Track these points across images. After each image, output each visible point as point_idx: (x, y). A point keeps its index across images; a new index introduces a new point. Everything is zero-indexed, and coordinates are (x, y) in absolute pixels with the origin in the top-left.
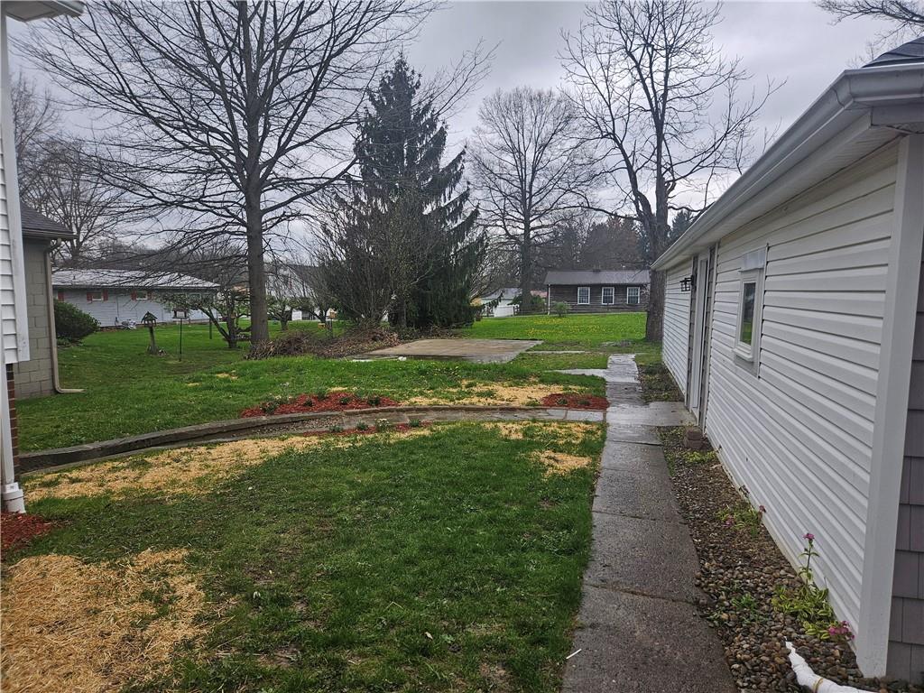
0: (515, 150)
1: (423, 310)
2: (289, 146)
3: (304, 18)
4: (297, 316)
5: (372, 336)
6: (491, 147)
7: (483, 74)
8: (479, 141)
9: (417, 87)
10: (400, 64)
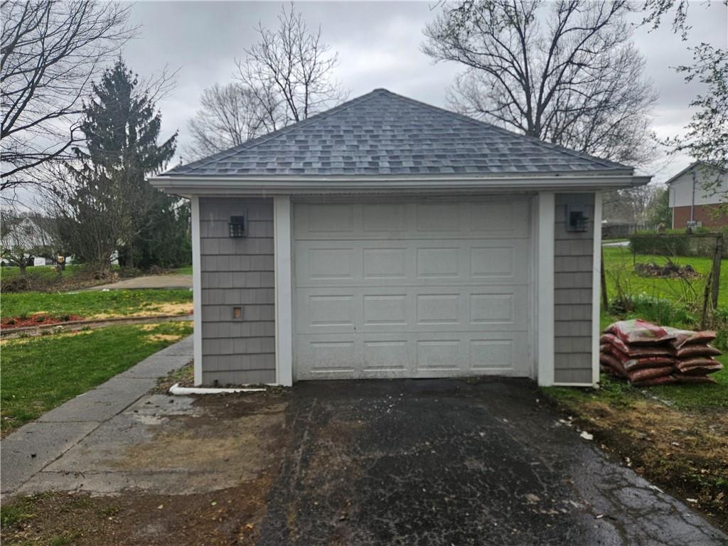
0: (232, 130)
1: (146, 255)
2: (11, 130)
3: (22, 35)
4: (39, 262)
5: (95, 276)
6: (213, 127)
7: (171, 87)
8: (202, 121)
9: (135, 84)
10: (119, 65)
